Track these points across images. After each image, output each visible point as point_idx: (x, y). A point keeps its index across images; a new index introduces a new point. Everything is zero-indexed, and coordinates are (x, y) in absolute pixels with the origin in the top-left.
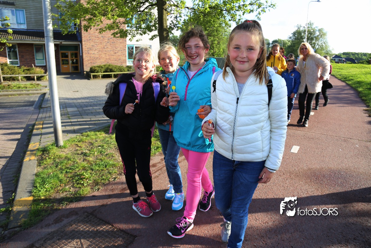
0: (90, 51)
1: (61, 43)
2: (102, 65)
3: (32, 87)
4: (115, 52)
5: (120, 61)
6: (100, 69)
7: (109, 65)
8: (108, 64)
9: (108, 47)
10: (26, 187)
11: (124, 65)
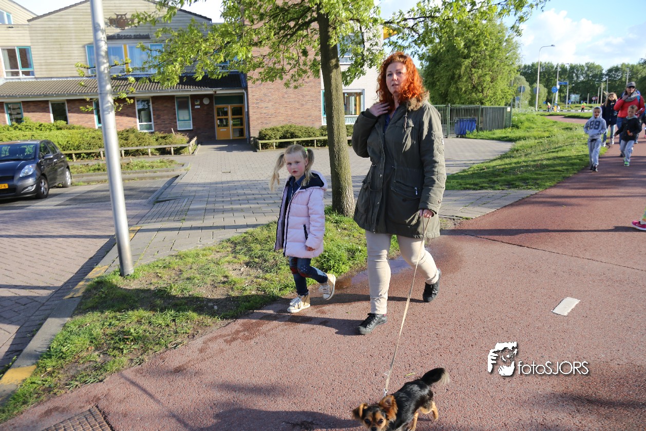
0: (260, 104)
1: (215, 92)
2: (278, 126)
3: (161, 166)
4: (302, 103)
5: (310, 118)
6: (274, 132)
7: (290, 126)
8: (289, 124)
9: (290, 95)
10: (39, 346)
11: (317, 126)
